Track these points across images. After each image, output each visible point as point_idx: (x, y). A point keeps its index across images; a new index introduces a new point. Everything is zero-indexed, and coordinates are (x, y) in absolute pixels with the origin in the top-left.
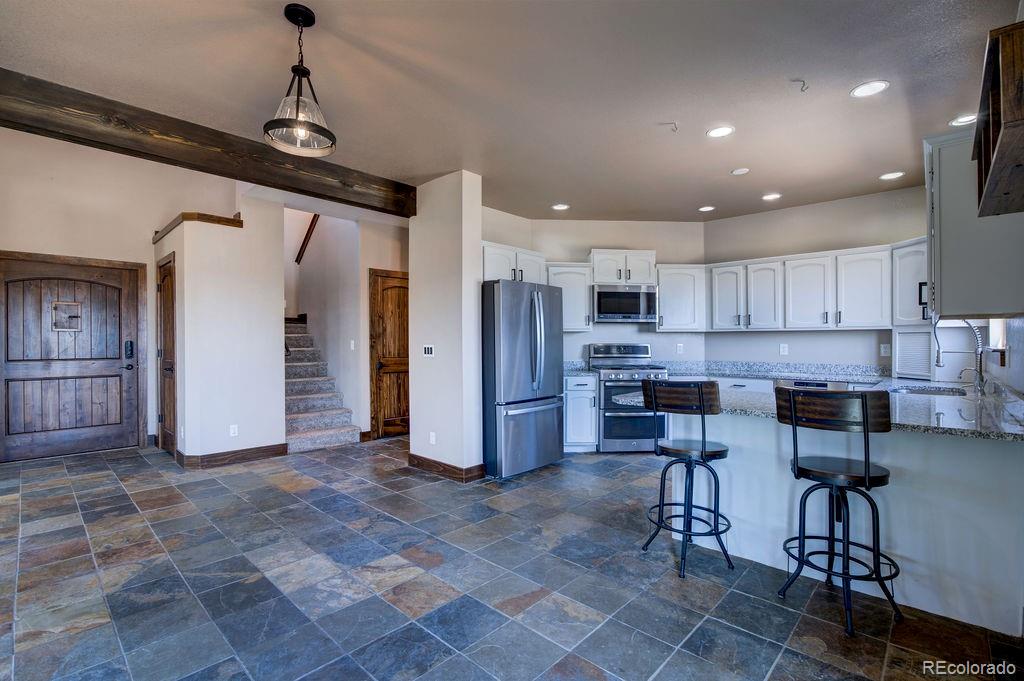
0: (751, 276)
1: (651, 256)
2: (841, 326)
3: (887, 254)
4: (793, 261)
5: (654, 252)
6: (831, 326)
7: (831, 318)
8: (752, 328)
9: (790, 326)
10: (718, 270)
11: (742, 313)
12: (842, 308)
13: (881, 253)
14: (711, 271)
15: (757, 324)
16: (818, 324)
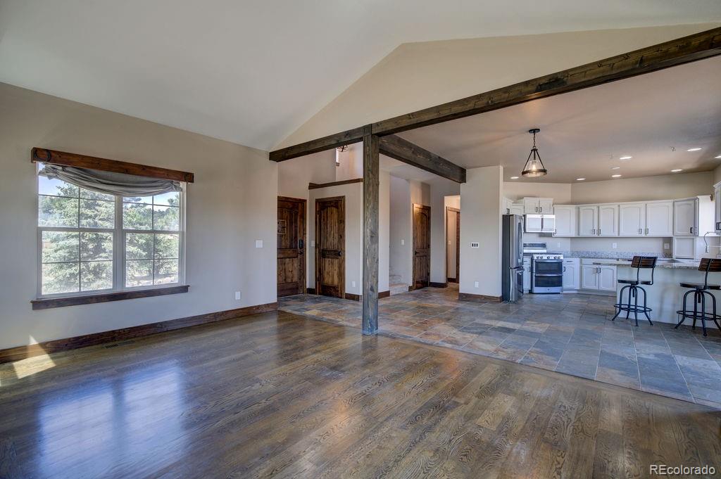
0: (601, 212)
1: (551, 201)
2: (648, 235)
3: (672, 203)
4: (624, 205)
5: (552, 199)
6: (643, 235)
7: (643, 231)
8: (600, 236)
9: (621, 235)
10: (583, 208)
11: (596, 228)
12: (648, 227)
13: (669, 203)
14: (579, 208)
15: (603, 234)
16: (637, 235)
